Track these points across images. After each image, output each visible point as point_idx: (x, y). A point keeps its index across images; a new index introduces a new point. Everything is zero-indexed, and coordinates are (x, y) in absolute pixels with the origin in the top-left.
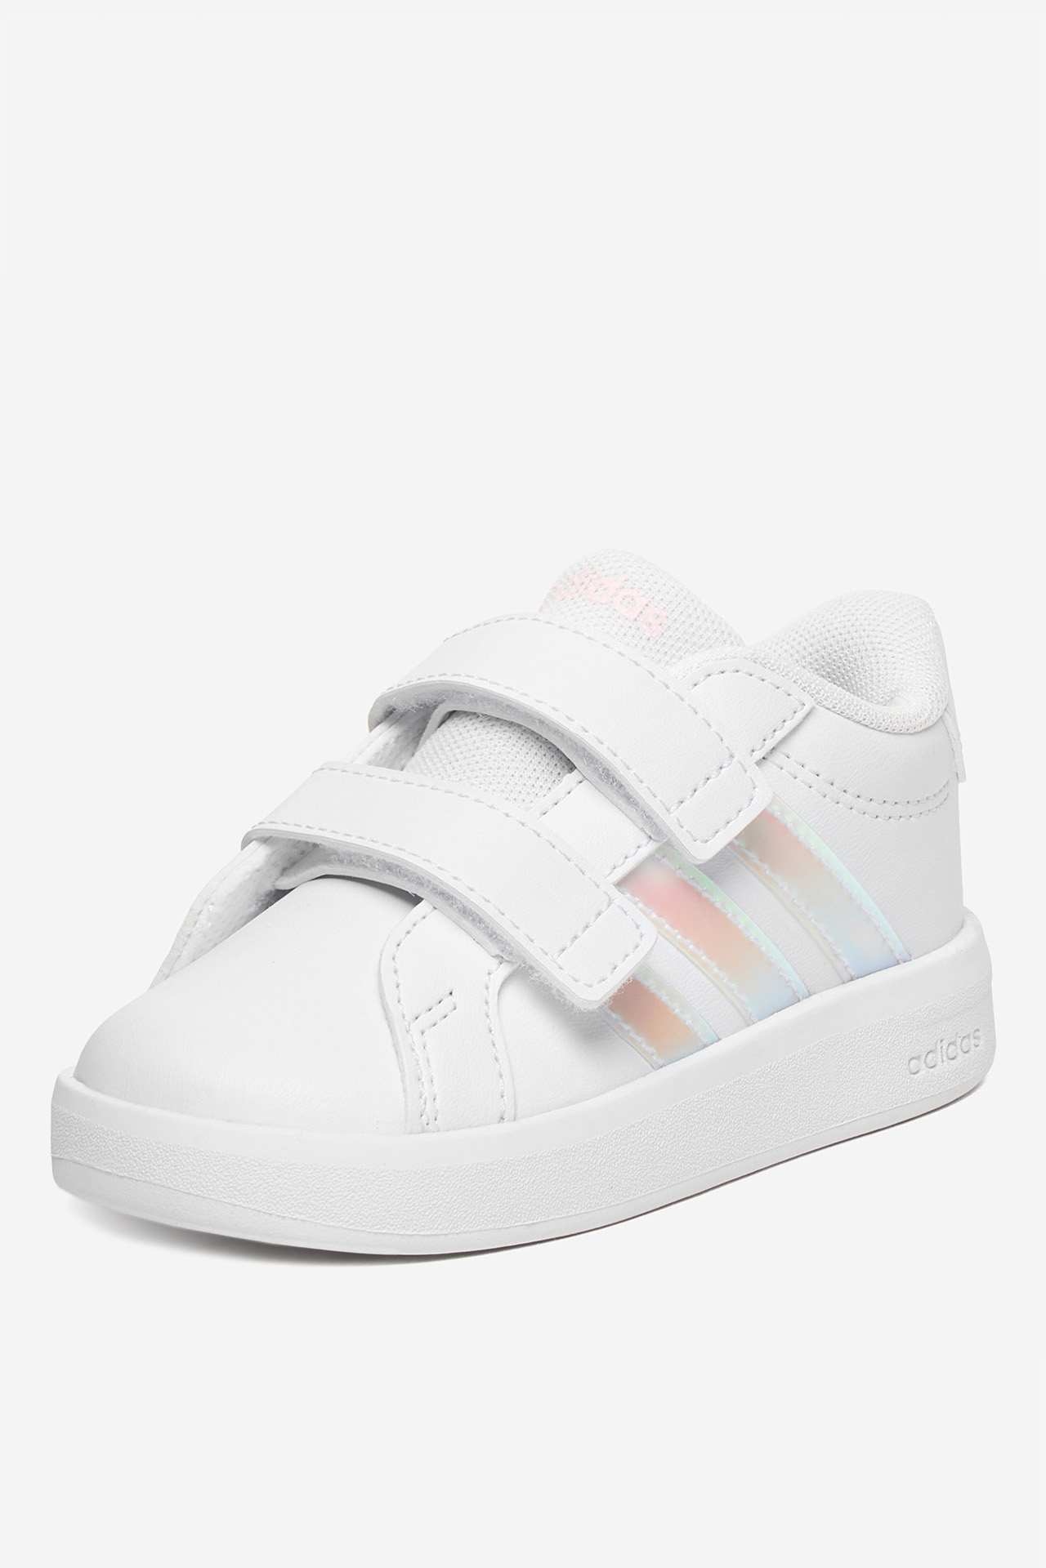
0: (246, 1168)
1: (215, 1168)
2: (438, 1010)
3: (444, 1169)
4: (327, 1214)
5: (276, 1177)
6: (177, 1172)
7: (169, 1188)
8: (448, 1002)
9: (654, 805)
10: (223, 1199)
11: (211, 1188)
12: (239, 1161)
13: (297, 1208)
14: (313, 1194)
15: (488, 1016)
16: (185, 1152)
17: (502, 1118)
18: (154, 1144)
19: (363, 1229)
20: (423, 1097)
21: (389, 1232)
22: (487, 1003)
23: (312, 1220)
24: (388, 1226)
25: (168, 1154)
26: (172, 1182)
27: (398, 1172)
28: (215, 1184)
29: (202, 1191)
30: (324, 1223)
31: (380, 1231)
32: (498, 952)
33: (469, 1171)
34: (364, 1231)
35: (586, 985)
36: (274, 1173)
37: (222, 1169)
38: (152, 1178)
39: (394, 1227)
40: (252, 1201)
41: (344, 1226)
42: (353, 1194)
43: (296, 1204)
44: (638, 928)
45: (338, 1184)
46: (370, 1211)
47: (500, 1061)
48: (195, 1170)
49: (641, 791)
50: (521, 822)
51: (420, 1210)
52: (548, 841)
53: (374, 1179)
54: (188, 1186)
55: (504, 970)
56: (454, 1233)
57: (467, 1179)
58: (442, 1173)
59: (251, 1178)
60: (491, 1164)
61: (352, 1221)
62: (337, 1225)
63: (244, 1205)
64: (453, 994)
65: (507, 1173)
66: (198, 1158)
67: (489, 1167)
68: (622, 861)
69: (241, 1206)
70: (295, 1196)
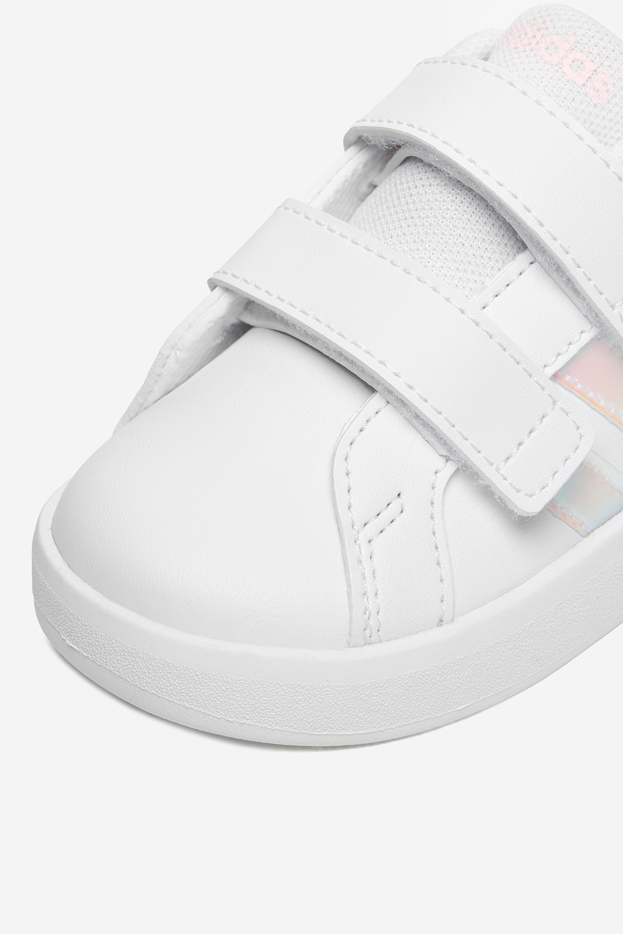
0: (197, 679)
1: (168, 675)
2: (386, 516)
3: (384, 681)
4: (273, 720)
5: (225, 689)
6: (134, 670)
7: (127, 680)
8: (396, 504)
9: (600, 303)
10: (176, 701)
11: (165, 691)
12: (191, 673)
13: (244, 715)
14: (260, 704)
15: (432, 518)
16: (142, 657)
17: (441, 621)
18: (114, 641)
19: (306, 731)
20: (367, 612)
21: (329, 733)
22: (432, 504)
23: (259, 724)
24: (329, 729)
25: (126, 654)
26: (129, 677)
27: (341, 687)
28: (169, 688)
29: (157, 691)
30: (269, 727)
31: (321, 733)
32: (445, 453)
33: (407, 679)
34: (307, 733)
35: (527, 495)
36: (223, 685)
37: (176, 677)
38: (112, 669)
39: (335, 729)
40: (202, 706)
41: (288, 730)
42: (297, 705)
43: (243, 711)
44: (577, 429)
45: (284, 697)
46: (312, 718)
47: (442, 566)
48: (150, 673)
49: (588, 288)
50: (474, 321)
51: (359, 715)
52: (499, 344)
53: (317, 693)
54: (144, 684)
55: (451, 468)
56: (391, 728)
57: (405, 686)
58: (382, 684)
59: (201, 687)
60: (429, 670)
61: (295, 726)
62: (282, 729)
63: (194, 708)
64: (401, 496)
65: (443, 674)
66: (153, 663)
67: (426, 673)
68: (566, 348)
69: (192, 708)
70: (243, 705)
